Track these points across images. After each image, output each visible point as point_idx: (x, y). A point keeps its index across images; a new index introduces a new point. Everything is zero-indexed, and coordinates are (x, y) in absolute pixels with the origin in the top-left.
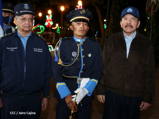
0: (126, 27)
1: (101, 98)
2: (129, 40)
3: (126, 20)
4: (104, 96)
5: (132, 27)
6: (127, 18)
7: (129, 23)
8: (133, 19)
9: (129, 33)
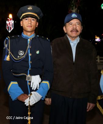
0: (71, 31)
1: (48, 101)
2: (74, 44)
3: (71, 25)
4: (50, 100)
5: (77, 31)
6: (72, 23)
7: (75, 27)
8: (78, 24)
9: (74, 37)
